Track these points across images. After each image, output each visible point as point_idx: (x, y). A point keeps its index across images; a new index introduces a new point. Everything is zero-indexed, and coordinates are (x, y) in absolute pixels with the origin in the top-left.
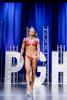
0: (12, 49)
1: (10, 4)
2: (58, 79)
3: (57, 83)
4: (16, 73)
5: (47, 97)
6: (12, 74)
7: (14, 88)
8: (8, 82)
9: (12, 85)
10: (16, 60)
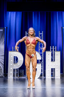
0: (14, 50)
1: (12, 13)
2: (51, 74)
3: (50, 78)
4: (17, 69)
5: (42, 89)
6: (14, 70)
7: (16, 81)
8: (10, 77)
9: (14, 79)
10: (17, 59)
